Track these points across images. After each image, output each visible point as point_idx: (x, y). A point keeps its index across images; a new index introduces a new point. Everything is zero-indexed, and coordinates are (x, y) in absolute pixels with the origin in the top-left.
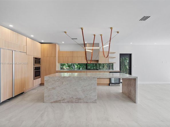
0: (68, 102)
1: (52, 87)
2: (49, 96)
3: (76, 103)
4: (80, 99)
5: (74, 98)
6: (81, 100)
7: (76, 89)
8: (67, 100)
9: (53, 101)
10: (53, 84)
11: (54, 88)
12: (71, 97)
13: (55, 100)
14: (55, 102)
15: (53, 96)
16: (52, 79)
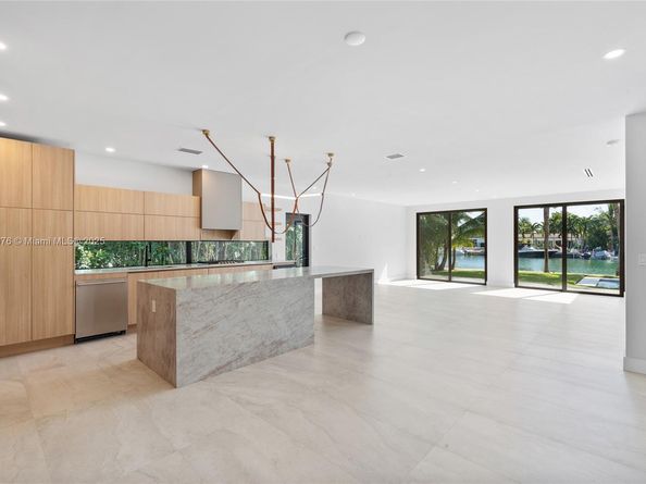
0: (253, 360)
1: (204, 325)
2: (193, 360)
3: (270, 356)
4: (281, 343)
5: (268, 343)
6: (284, 345)
7: (271, 316)
8: (250, 355)
9: (206, 372)
10: (207, 312)
11: (208, 328)
12: (259, 342)
13: (214, 368)
14: (213, 373)
15: (207, 353)
16: (203, 296)
